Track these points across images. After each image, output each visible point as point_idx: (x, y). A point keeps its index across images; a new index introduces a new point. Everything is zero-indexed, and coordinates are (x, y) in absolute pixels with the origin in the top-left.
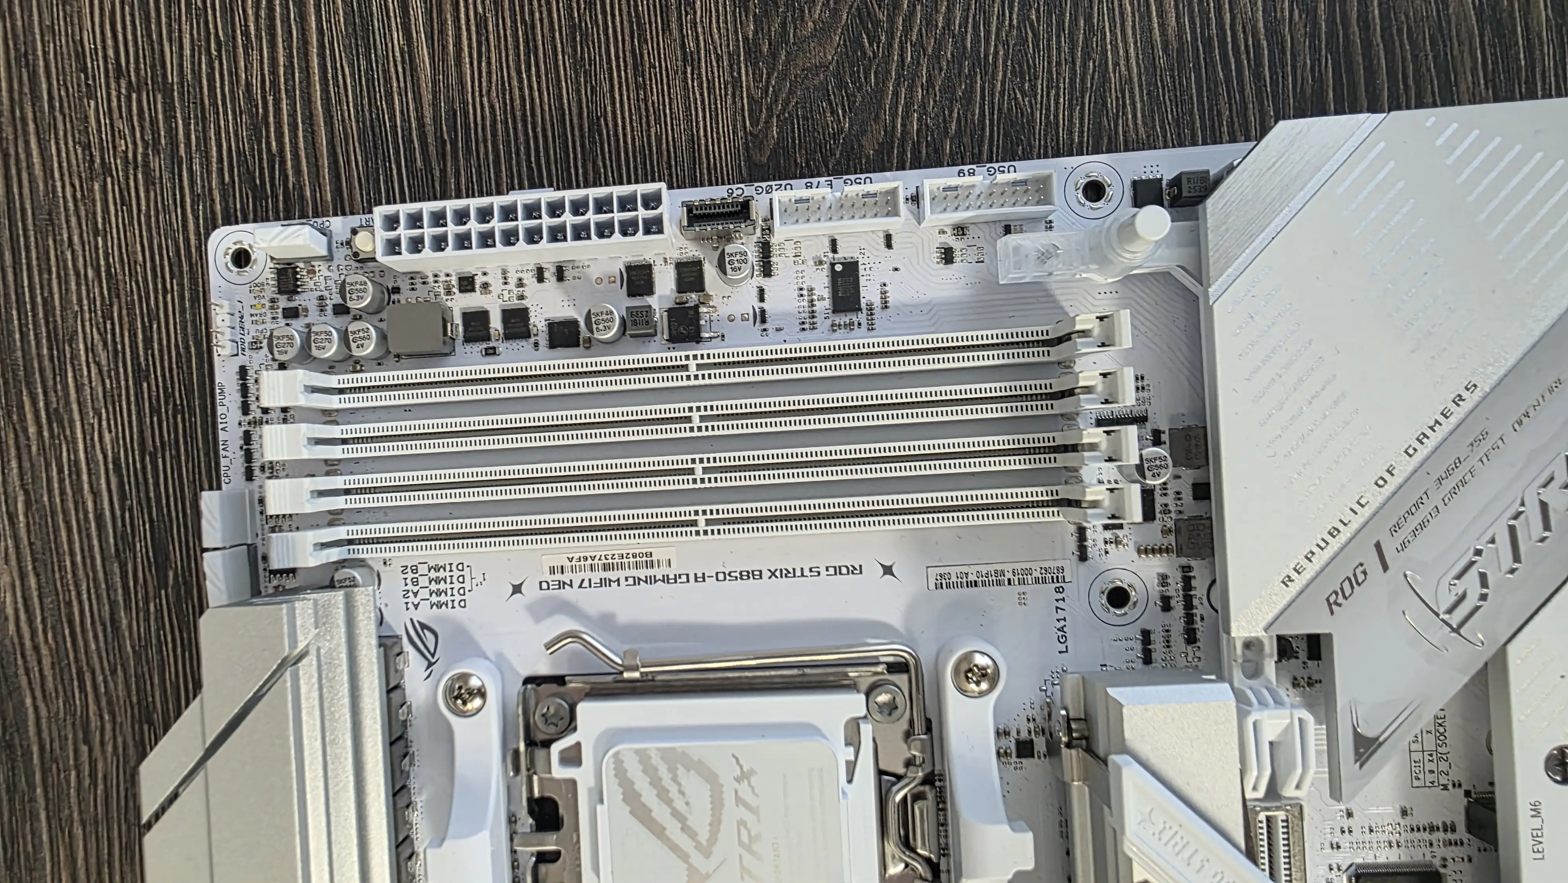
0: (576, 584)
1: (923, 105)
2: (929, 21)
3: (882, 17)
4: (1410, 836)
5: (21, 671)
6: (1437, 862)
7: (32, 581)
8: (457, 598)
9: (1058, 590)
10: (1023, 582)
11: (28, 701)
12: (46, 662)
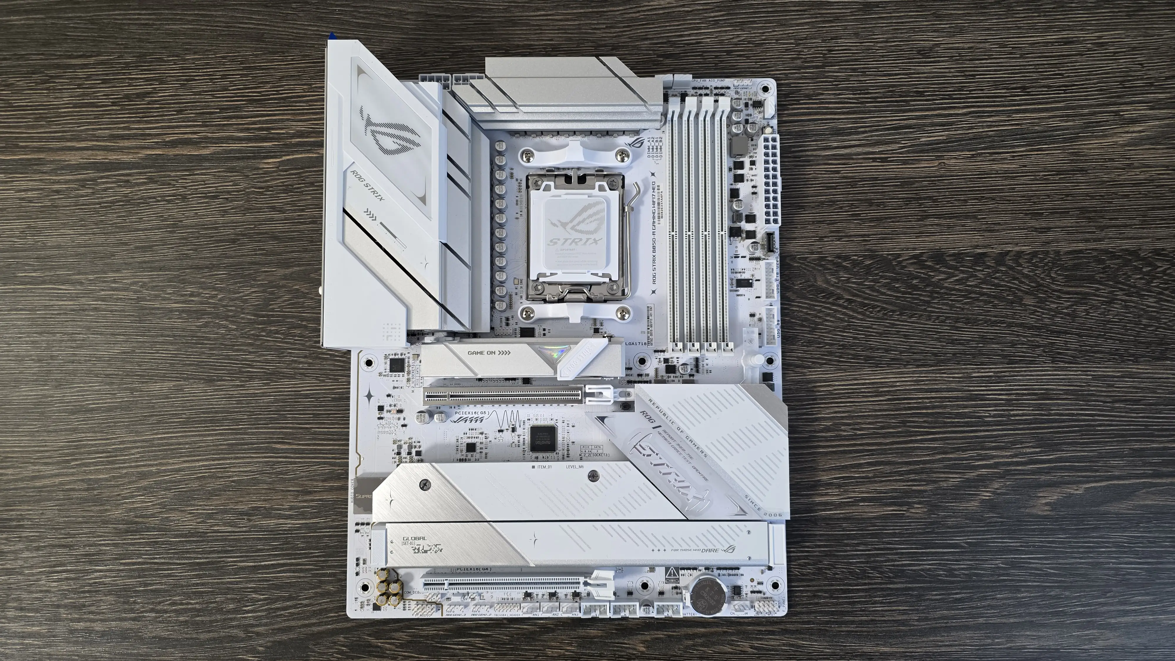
0: (654, 193)
1: (802, 312)
2: (828, 315)
3: (831, 300)
4: (566, 444)
5: (631, 6)
6: (557, 451)
7: (661, 12)
8: (651, 155)
9: (645, 344)
10: (648, 333)
11: (621, 8)
12: (634, 15)
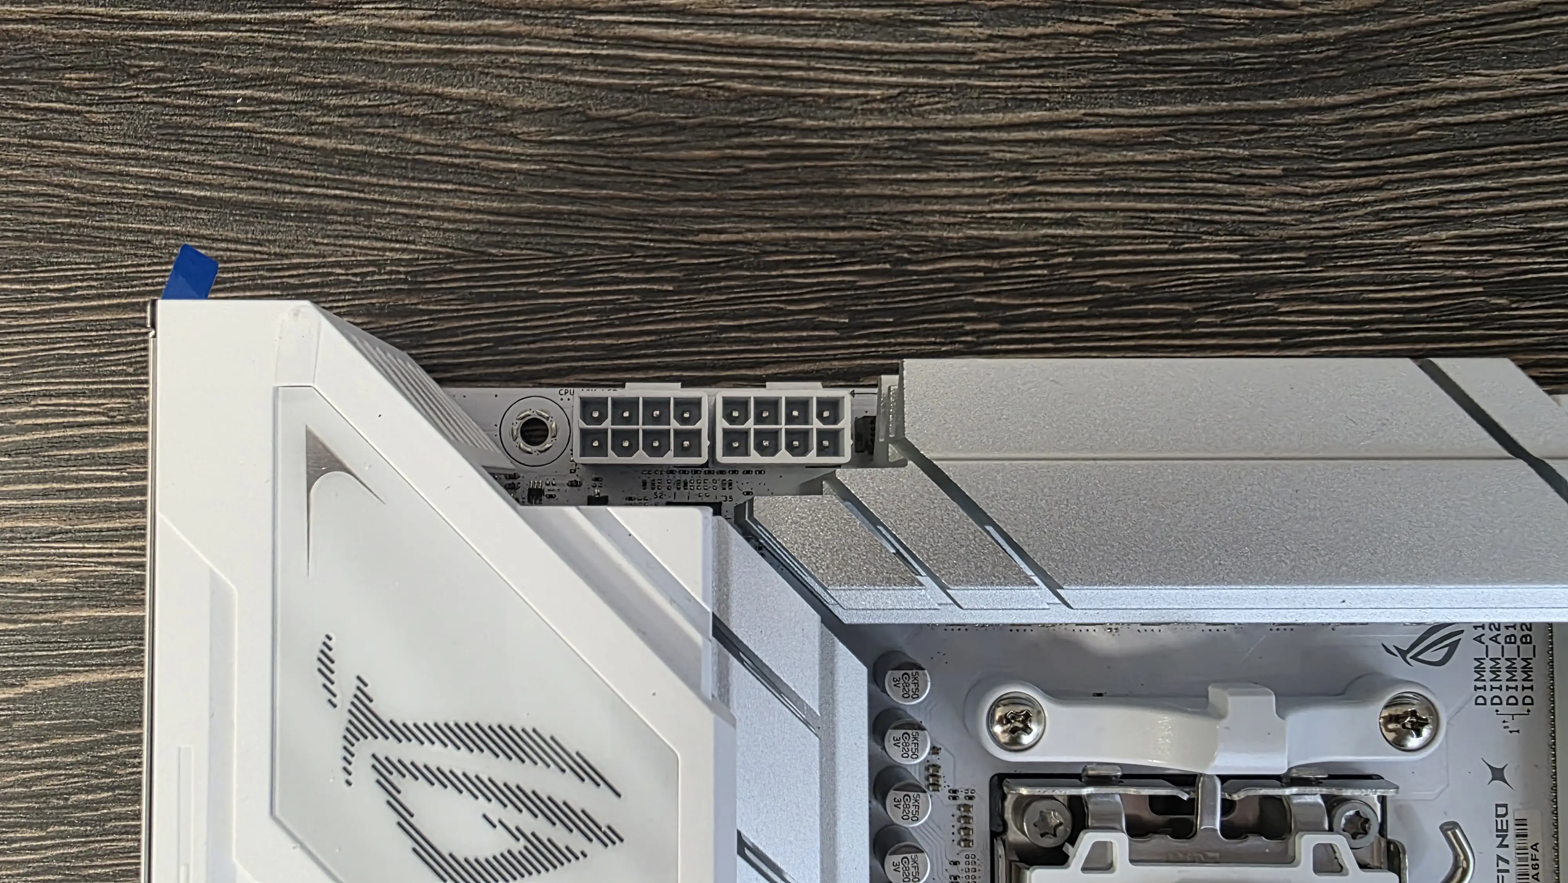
0: (1503, 852)
5: (1382, 91)
7: (1499, 114)
8: (1488, 695)
11: (1342, 98)
12: (1393, 126)
